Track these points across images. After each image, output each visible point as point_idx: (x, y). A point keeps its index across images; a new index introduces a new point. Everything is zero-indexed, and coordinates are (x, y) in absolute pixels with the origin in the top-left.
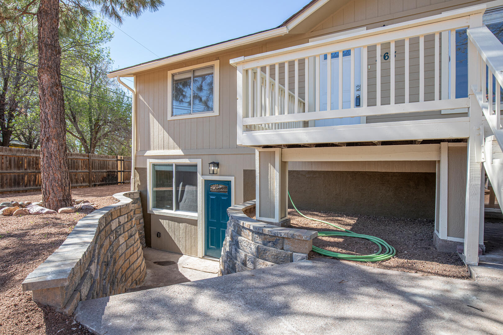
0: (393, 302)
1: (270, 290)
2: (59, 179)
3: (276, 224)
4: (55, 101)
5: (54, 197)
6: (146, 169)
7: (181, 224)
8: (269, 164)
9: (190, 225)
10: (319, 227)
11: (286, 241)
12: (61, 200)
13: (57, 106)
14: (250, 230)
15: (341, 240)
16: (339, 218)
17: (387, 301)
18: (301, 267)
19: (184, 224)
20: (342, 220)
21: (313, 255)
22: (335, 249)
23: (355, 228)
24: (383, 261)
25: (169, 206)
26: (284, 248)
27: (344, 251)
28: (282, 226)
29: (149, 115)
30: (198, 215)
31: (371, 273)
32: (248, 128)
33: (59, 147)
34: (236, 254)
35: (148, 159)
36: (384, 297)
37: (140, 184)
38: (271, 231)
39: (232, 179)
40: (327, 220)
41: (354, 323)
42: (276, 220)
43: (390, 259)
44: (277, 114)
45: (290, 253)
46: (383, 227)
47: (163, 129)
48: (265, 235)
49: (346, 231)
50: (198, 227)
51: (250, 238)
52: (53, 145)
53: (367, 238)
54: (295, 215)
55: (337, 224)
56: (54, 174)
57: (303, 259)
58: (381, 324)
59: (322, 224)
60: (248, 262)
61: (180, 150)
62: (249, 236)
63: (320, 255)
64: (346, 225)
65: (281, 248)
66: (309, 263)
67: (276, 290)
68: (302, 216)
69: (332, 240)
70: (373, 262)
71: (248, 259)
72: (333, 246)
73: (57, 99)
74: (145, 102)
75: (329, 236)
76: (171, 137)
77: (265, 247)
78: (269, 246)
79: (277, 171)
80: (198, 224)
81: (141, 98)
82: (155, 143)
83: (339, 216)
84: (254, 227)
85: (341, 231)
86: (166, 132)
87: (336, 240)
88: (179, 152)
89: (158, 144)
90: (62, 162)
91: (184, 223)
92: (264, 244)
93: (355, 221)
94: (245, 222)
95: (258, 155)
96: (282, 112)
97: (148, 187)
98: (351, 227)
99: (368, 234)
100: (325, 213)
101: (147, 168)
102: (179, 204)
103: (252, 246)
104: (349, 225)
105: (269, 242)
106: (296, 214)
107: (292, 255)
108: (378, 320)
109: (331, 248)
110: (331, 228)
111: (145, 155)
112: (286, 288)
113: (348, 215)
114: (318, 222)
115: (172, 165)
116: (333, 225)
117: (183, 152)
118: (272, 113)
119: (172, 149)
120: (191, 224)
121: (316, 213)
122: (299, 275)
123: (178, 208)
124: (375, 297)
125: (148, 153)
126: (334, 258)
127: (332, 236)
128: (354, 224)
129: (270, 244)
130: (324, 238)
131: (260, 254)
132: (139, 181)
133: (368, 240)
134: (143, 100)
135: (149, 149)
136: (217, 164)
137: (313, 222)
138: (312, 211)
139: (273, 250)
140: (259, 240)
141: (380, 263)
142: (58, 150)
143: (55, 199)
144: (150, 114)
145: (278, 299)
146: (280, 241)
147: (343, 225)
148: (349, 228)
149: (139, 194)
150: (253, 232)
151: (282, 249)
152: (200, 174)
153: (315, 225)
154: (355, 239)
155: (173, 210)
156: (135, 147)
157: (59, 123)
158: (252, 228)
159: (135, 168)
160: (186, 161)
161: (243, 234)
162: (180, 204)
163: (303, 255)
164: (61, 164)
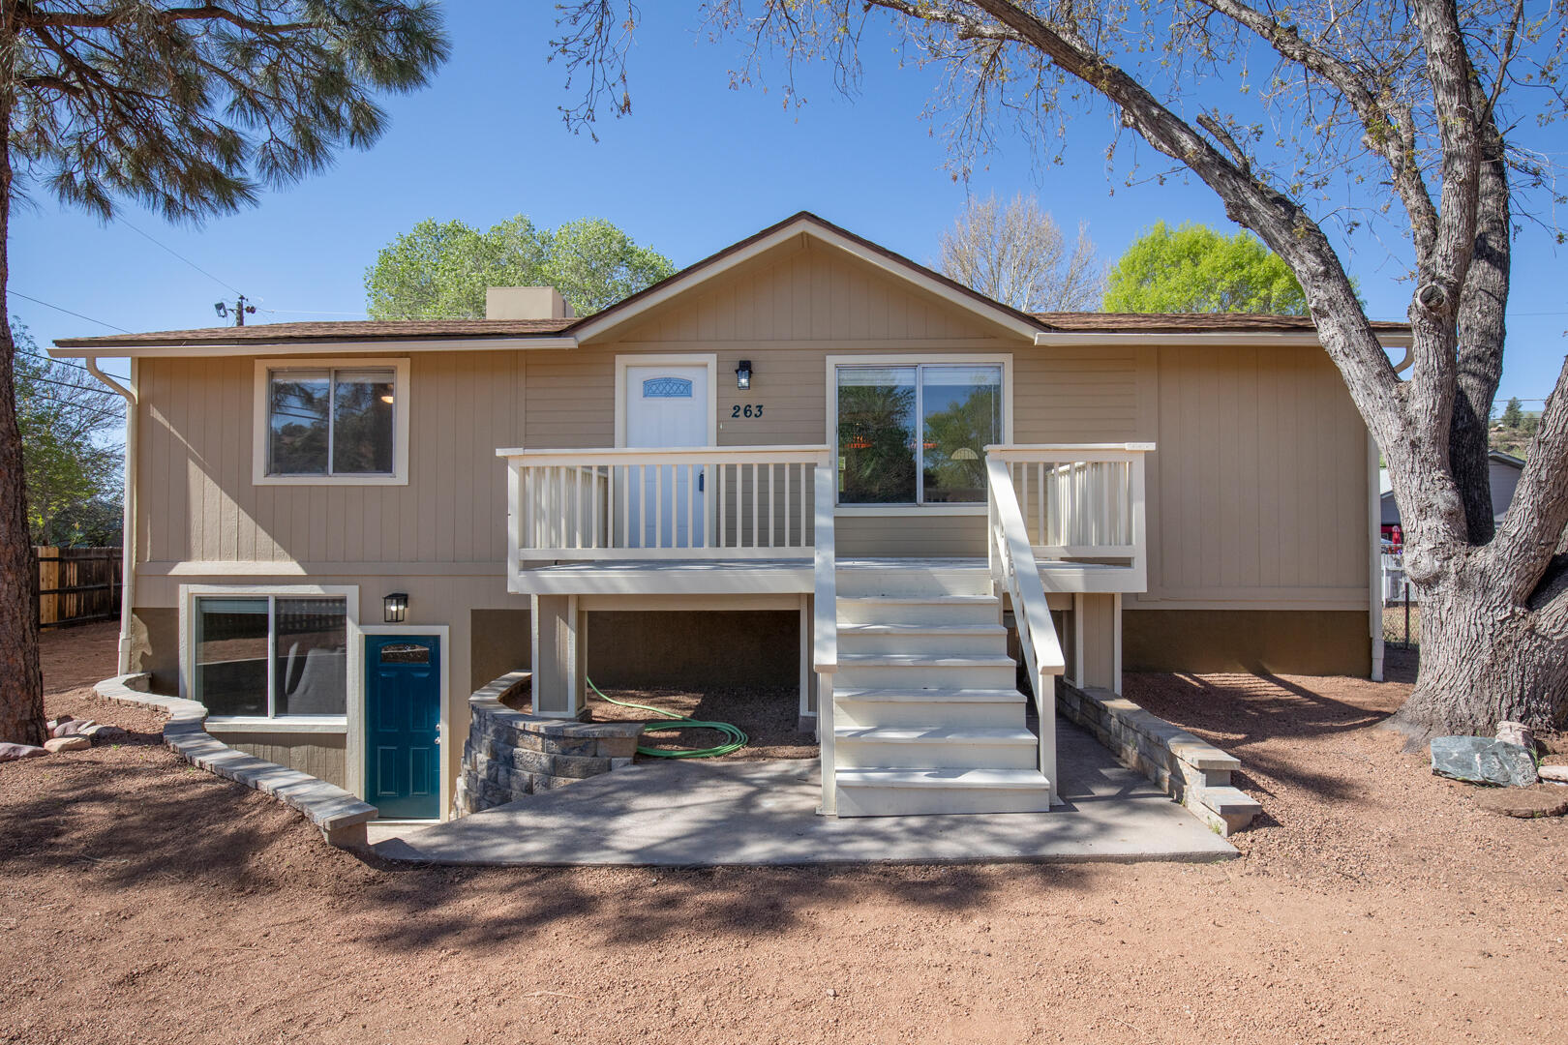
0: (729, 788)
1: (598, 800)
2: (21, 670)
3: (570, 720)
4: (9, 476)
5: (9, 716)
6: (176, 610)
7: (293, 750)
8: (558, 618)
9: (322, 749)
10: (641, 718)
11: (601, 743)
12: (25, 721)
13: (15, 489)
14: (538, 734)
15: (676, 734)
16: (673, 698)
17: (725, 788)
18: (626, 774)
19: (304, 748)
20: (677, 702)
21: (640, 758)
22: (668, 747)
23: (699, 713)
24: (730, 753)
25: (253, 707)
26: (599, 754)
27: (681, 748)
28: (581, 721)
29: (187, 464)
30: (350, 722)
31: (714, 767)
32: (528, 566)
33: (20, 589)
34: (508, 779)
35: (181, 586)
36: (723, 786)
37: (150, 653)
38: (577, 731)
39: (443, 632)
40: (651, 704)
41: (691, 808)
42: (571, 713)
43: (739, 749)
44: (579, 546)
45: (607, 759)
46: (741, 706)
47: (237, 506)
48: (566, 738)
49: (684, 720)
50: (347, 751)
51: (539, 747)
52: (6, 585)
53: (713, 726)
54: (595, 700)
55: (669, 710)
56: (7, 659)
57: (626, 765)
58: (718, 804)
59: (646, 712)
60: (535, 787)
61: (295, 563)
62: (535, 744)
63: (648, 756)
64: (684, 709)
65: (593, 754)
66: (637, 768)
67: (604, 799)
68: (607, 701)
69: (663, 735)
70: (717, 756)
71: (535, 781)
72: (665, 744)
73: (13, 471)
74: (172, 430)
75: (658, 731)
76: (263, 528)
77: (566, 757)
78: (574, 755)
79: (572, 629)
80: (348, 744)
81: (156, 415)
82: (206, 541)
83: (672, 695)
84: (546, 728)
85: (676, 720)
86: (244, 513)
87: (669, 734)
88: (293, 568)
89: (217, 544)
90: (27, 626)
91: (304, 744)
92: (564, 753)
93: (699, 700)
94: (527, 723)
95: (537, 602)
96: (587, 544)
97: (181, 659)
98: (692, 712)
99: (717, 720)
100: (647, 689)
101: (181, 609)
102: (286, 699)
103: (543, 759)
104: (688, 708)
105: (574, 748)
106: (594, 697)
107: (610, 762)
108: (713, 802)
109: (662, 746)
110: (661, 717)
111: (174, 572)
112: (616, 795)
113: (687, 690)
114: (637, 710)
115: (264, 600)
116: (663, 712)
117: (303, 568)
118: (571, 544)
119: (266, 558)
120: (327, 746)
121: (630, 692)
122: (626, 782)
123: (282, 710)
124: (714, 787)
125: (181, 569)
126: (668, 758)
127: (663, 730)
128: (697, 706)
129: (576, 751)
130: (651, 734)
131: (556, 768)
132: (148, 645)
133: (715, 728)
134: (167, 425)
135: (187, 556)
136: (402, 598)
137: (630, 710)
138: (622, 689)
139: (580, 760)
140: (555, 747)
141: (726, 755)
142: (19, 598)
143: (11, 720)
144: (191, 463)
145: (613, 804)
146: (592, 744)
147: (680, 709)
148: (688, 713)
149: (147, 682)
150: (543, 736)
151: (595, 755)
152: (353, 621)
153: (634, 715)
154: (698, 730)
155: (265, 714)
156: (135, 550)
157: (21, 531)
158: (542, 731)
159: (134, 610)
160: (314, 590)
161: (520, 741)
162: (289, 700)
163: (626, 759)
164: (25, 630)
